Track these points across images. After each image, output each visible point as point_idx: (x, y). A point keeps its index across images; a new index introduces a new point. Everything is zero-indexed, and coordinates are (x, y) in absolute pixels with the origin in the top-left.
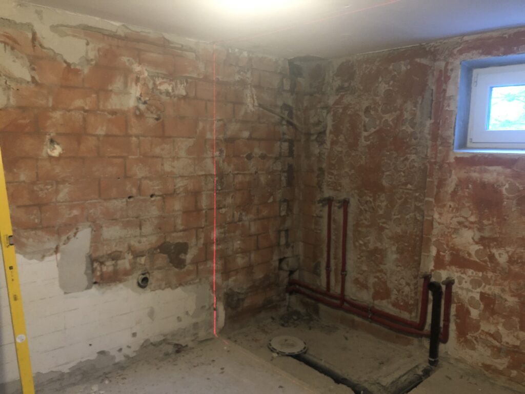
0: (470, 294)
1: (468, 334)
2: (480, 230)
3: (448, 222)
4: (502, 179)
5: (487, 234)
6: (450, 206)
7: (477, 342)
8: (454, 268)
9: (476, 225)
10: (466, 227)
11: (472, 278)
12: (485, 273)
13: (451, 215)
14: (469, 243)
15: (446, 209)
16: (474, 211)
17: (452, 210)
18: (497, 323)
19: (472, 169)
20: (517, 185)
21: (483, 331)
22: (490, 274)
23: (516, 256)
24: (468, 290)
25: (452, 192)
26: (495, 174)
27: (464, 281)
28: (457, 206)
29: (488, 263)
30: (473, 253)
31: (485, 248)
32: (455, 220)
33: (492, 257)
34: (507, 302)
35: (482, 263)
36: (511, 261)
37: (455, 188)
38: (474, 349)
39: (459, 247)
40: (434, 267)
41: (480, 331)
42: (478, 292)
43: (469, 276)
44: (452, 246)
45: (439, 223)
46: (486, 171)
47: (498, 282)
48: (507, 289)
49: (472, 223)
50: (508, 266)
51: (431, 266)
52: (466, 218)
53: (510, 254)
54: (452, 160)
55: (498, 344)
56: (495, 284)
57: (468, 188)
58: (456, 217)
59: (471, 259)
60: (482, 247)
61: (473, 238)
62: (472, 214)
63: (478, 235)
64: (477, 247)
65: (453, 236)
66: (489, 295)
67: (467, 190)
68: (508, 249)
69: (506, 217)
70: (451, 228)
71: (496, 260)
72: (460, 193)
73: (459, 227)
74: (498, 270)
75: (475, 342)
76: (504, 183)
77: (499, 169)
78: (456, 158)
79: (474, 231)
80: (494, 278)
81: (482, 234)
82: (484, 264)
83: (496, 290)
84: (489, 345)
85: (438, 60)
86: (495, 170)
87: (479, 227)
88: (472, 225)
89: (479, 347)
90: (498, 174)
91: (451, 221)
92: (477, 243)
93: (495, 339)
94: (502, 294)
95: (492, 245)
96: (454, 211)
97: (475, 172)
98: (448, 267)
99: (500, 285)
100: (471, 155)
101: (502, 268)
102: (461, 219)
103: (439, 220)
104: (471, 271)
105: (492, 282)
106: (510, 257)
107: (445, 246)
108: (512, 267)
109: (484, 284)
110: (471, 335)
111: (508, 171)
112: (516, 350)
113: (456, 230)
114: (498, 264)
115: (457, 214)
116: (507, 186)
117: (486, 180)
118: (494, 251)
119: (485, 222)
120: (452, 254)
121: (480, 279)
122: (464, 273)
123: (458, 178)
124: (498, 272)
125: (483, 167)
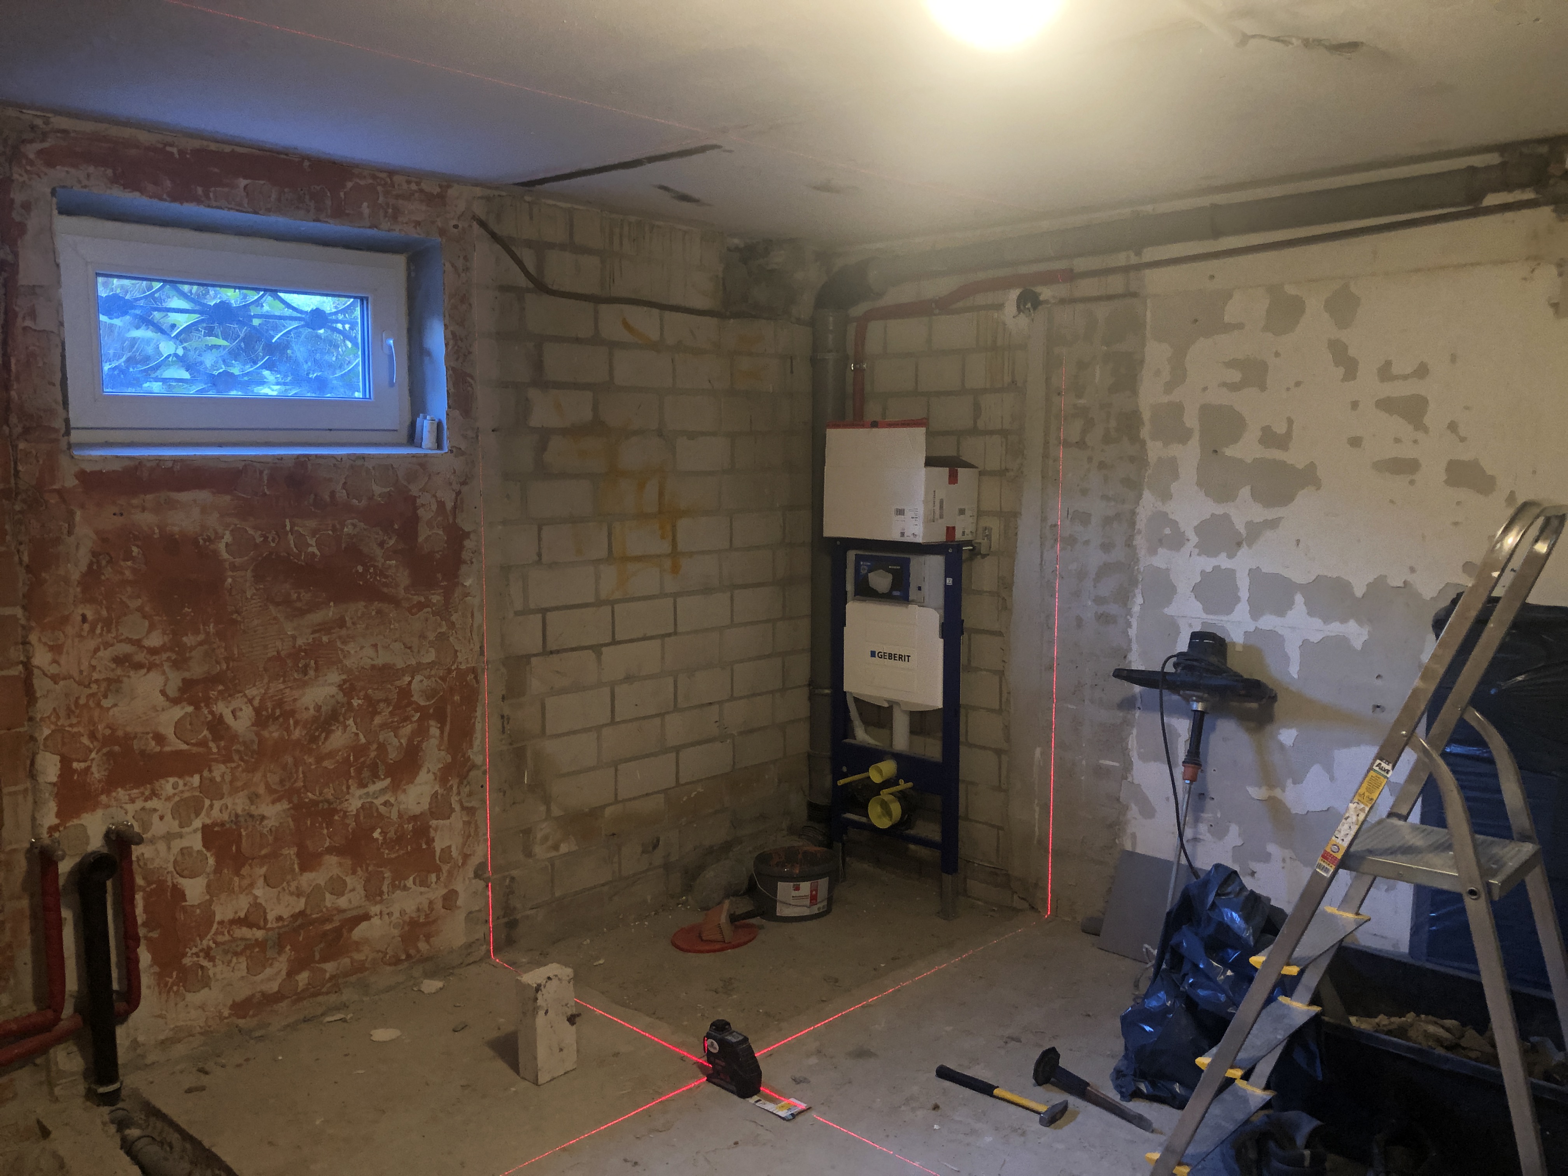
0: (177, 845)
1: (184, 955)
2: (177, 665)
3: (85, 666)
4: (213, 520)
5: (197, 670)
6: (84, 619)
7: (212, 959)
8: (121, 794)
9: (165, 656)
10: (138, 666)
11: (177, 799)
12: (206, 773)
13: (92, 644)
14: (155, 708)
15: (70, 630)
16: (156, 618)
17: (92, 630)
18: (252, 885)
19: (135, 502)
20: (251, 532)
21: (221, 923)
22: (219, 771)
23: (269, 705)
24: (169, 837)
25: (84, 575)
26: (196, 511)
27: (155, 818)
28: (104, 613)
29: (212, 745)
30: (169, 732)
31: (197, 708)
32: (106, 654)
33: (217, 726)
34: (265, 822)
35: (195, 750)
36: (261, 720)
37: (90, 565)
38: (206, 982)
39: (129, 729)
40: (58, 815)
41: (215, 926)
42: (195, 831)
43: (168, 799)
44: (108, 732)
45: (55, 679)
46: (172, 505)
47: (239, 784)
48: (261, 790)
49: (153, 651)
50: (257, 734)
51: (49, 817)
52: (137, 643)
53: (256, 703)
54: (71, 482)
55: (259, 934)
56: (234, 791)
57: (128, 556)
58: (107, 645)
59: (167, 749)
60: (190, 709)
61: (163, 693)
62: (152, 627)
63: (175, 679)
64: (177, 713)
65: (106, 703)
66: (223, 824)
67: (129, 563)
68: (251, 692)
69: (235, 616)
70: (97, 681)
71: (228, 728)
72: (108, 573)
73: (119, 671)
74: (238, 751)
75: (205, 963)
76: (220, 531)
77: (204, 496)
78: (83, 476)
79: (164, 673)
80: (228, 778)
81: (187, 675)
82: (201, 750)
83: (239, 803)
84: (239, 949)
86: (195, 501)
87: (174, 657)
88: (157, 659)
89: (218, 970)
90: (204, 510)
91: (94, 662)
92: (175, 701)
93: (251, 926)
94: (253, 808)
95: (213, 694)
96: (98, 631)
97: (144, 509)
98: (103, 798)
99: (244, 787)
100: (127, 463)
101: (244, 743)
102: (126, 648)
103: (53, 669)
104: (172, 780)
105: (226, 788)
106: (258, 711)
107: (85, 740)
108: (265, 734)
109: (207, 802)
110: (194, 950)
111: (226, 499)
112: (299, 921)
113: (113, 685)
114: (234, 738)
115: (109, 637)
116: (228, 538)
117: (176, 529)
118: (222, 708)
119: (189, 640)
120: (110, 755)
121: (197, 794)
122: (154, 794)
123: (97, 533)
124: (236, 757)
125: (164, 495)
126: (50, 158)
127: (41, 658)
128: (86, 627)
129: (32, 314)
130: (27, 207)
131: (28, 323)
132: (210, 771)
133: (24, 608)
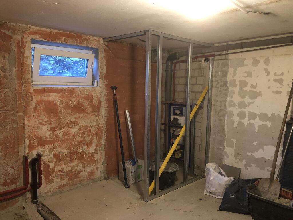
0: (49, 157)
1: (50, 177)
2: (50, 124)
3: (34, 124)
4: (57, 98)
5: (53, 125)
6: (34, 116)
7: (54, 178)
8: (39, 147)
9: (47, 123)
10: (43, 124)
11: (49, 148)
12: (54, 144)
13: (35, 120)
14: (46, 132)
15: (31, 118)
16: (46, 116)
17: (35, 118)
18: (62, 165)
19: (43, 95)
20: (63, 101)
22: (56, 144)
23: (66, 132)
24: (47, 155)
25: (34, 108)
26: (54, 97)
27: (45, 152)
28: (37, 115)
30: (48, 136)
31: (53, 132)
32: (37, 122)
33: (56, 135)
34: (64, 153)
35: (52, 140)
36: (64, 135)
37: (35, 106)
38: (53, 182)
39: (41, 136)
40: (28, 151)
41: (55, 172)
42: (52, 154)
43: (48, 148)
44: (37, 136)
45: (28, 126)
46: (49, 95)
47: (60, 146)
48: (64, 147)
49: (46, 122)
50: (63, 137)
51: (27, 151)
52: (43, 120)
53: (63, 131)
54: (32, 91)
55: (63, 174)
56: (59, 147)
57: (42, 105)
58: (38, 120)
59: (48, 139)
60: (52, 132)
61: (47, 129)
62: (46, 117)
63: (49, 127)
64: (50, 133)
65: (37, 131)
66: (57, 153)
67: (42, 106)
68: (63, 130)
69: (60, 116)
70: (36, 127)
71: (58, 136)
72: (38, 108)
73: (40, 125)
74: (60, 140)
75: (53, 179)
76: (58, 100)
77: (55, 94)
78: (34, 90)
79: (47, 126)
80: (58, 145)
81: (51, 126)
82: (54, 140)
83: (60, 150)
84: (59, 176)
85: (16, 34)
86: (54, 95)
87: (49, 123)
88: (46, 123)
89: (55, 180)
90: (55, 96)
91: (35, 123)
92: (49, 131)
93: (61, 172)
94: (62, 151)
95: (56, 130)
96: (36, 118)
97: (45, 96)
98: (36, 148)
99: (61, 147)
101: (61, 139)
102: (41, 121)
103: (28, 125)
104: (48, 145)
105: (58, 147)
106: (64, 133)
107: (33, 137)
108: (65, 137)
109: (54, 149)
110: (51, 176)
111: (59, 95)
112: (70, 172)
113: (39, 128)
114: (59, 138)
115: (38, 119)
116: (59, 102)
117: (50, 100)
118: (57, 132)
119: (52, 120)
120: (38, 140)
121: (53, 148)
122: (45, 147)
123: (36, 100)
124: (60, 141)
125: (48, 94)
126: (31, 33)
127: (26, 122)
128: (34, 117)
129: (27, 61)
130: (26, 42)
131: (26, 63)
132: (55, 144)
133: (24, 114)
